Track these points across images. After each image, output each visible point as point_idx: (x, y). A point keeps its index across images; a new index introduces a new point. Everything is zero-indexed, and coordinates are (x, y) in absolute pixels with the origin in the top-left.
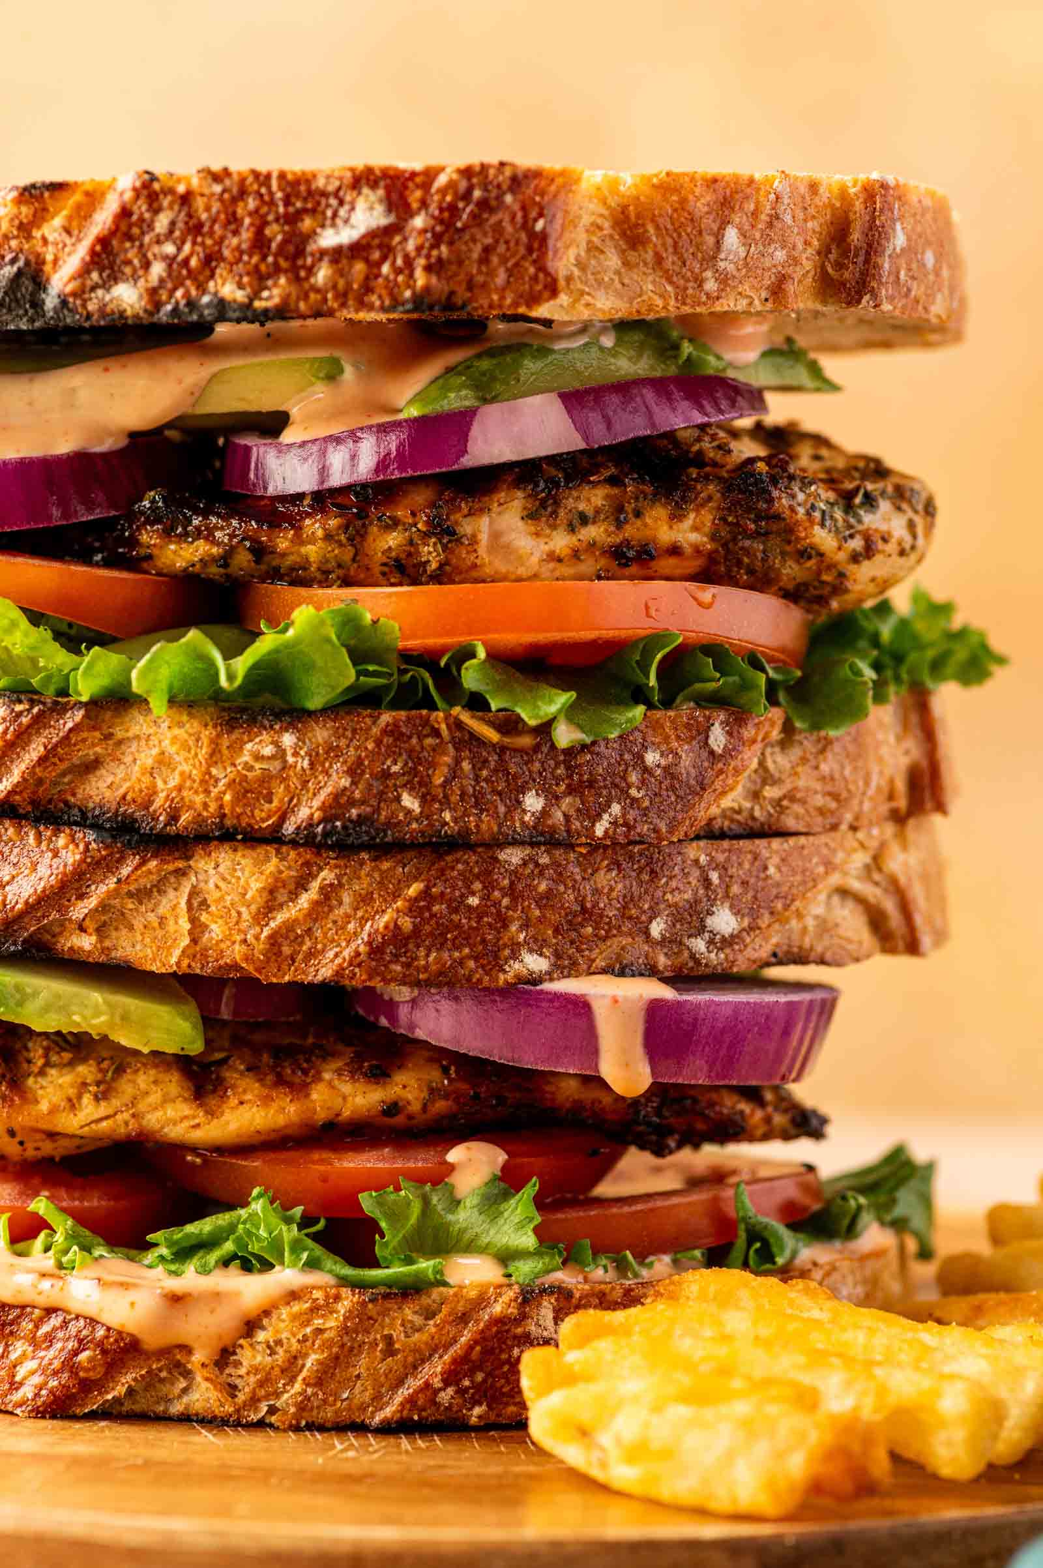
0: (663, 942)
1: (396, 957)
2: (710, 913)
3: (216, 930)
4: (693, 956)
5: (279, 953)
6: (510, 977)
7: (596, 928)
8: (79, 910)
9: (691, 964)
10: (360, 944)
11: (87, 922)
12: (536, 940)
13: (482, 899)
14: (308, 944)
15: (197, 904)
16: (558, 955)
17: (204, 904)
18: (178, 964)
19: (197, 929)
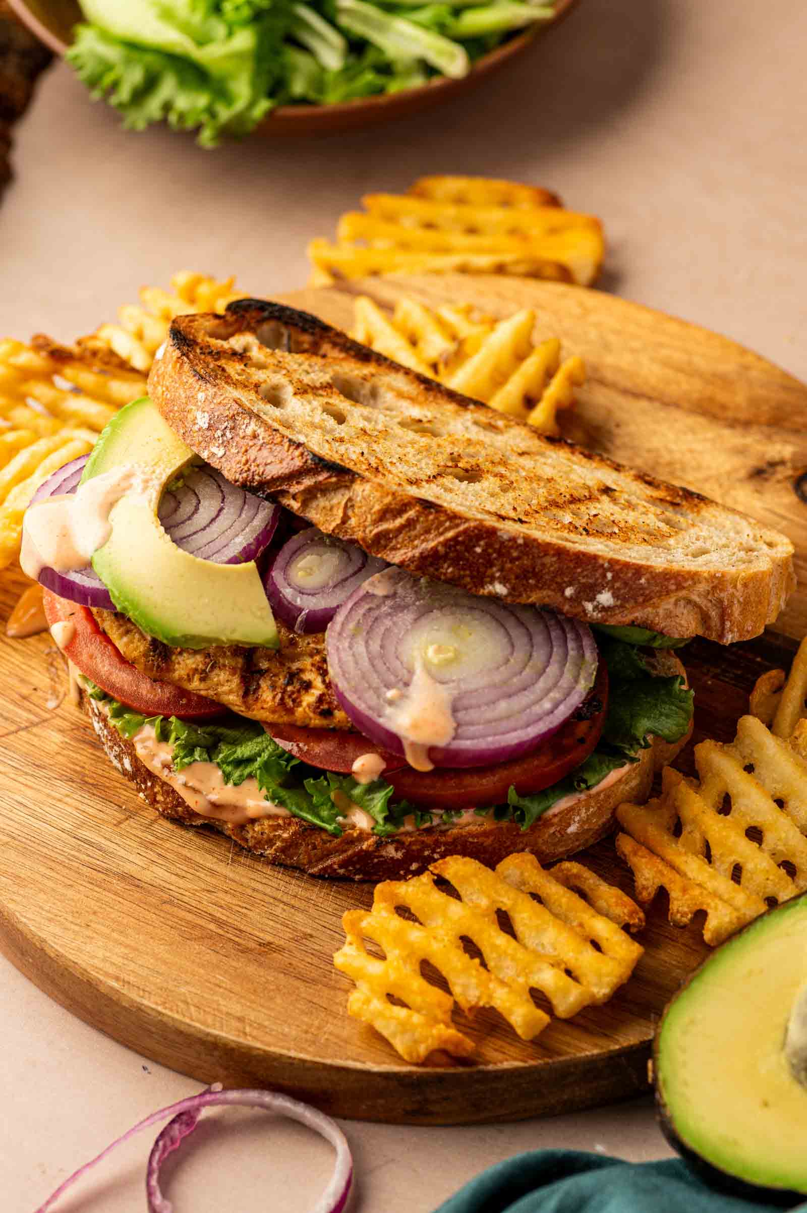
0: (571, 599)
1: (431, 565)
2: (600, 592)
3: (353, 522)
4: (584, 611)
5: (379, 543)
6: (486, 591)
7: (538, 581)
8: (295, 489)
9: (582, 614)
10: (417, 553)
11: (298, 496)
12: (504, 578)
13: (483, 551)
14: (394, 542)
15: (349, 505)
16: (513, 589)
17: (353, 506)
18: (333, 531)
19: (345, 519)
